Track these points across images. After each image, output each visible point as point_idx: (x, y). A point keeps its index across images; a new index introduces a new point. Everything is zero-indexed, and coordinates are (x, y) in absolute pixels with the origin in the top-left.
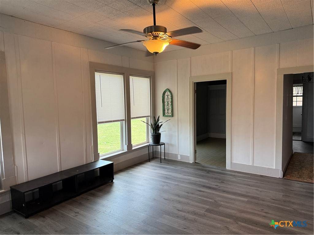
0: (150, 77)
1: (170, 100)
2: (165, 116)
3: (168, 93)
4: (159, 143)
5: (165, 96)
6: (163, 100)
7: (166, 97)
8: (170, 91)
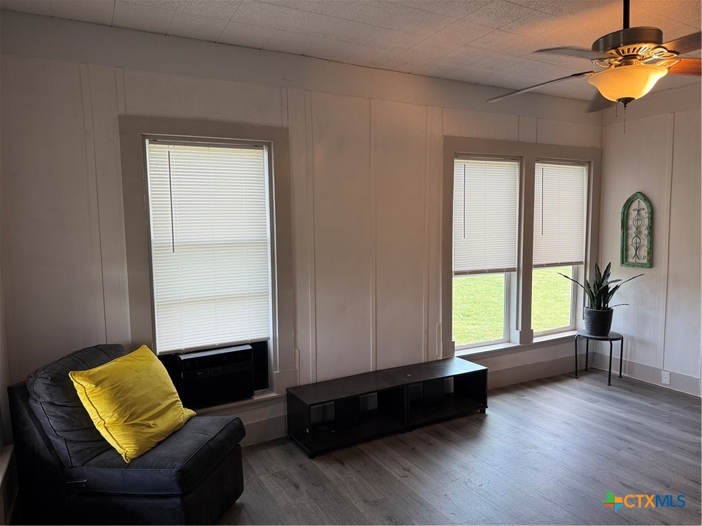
0: (589, 163)
1: (646, 222)
2: (628, 265)
3: (640, 204)
4: (607, 335)
5: (631, 211)
6: (623, 222)
7: (633, 214)
8: (646, 199)
